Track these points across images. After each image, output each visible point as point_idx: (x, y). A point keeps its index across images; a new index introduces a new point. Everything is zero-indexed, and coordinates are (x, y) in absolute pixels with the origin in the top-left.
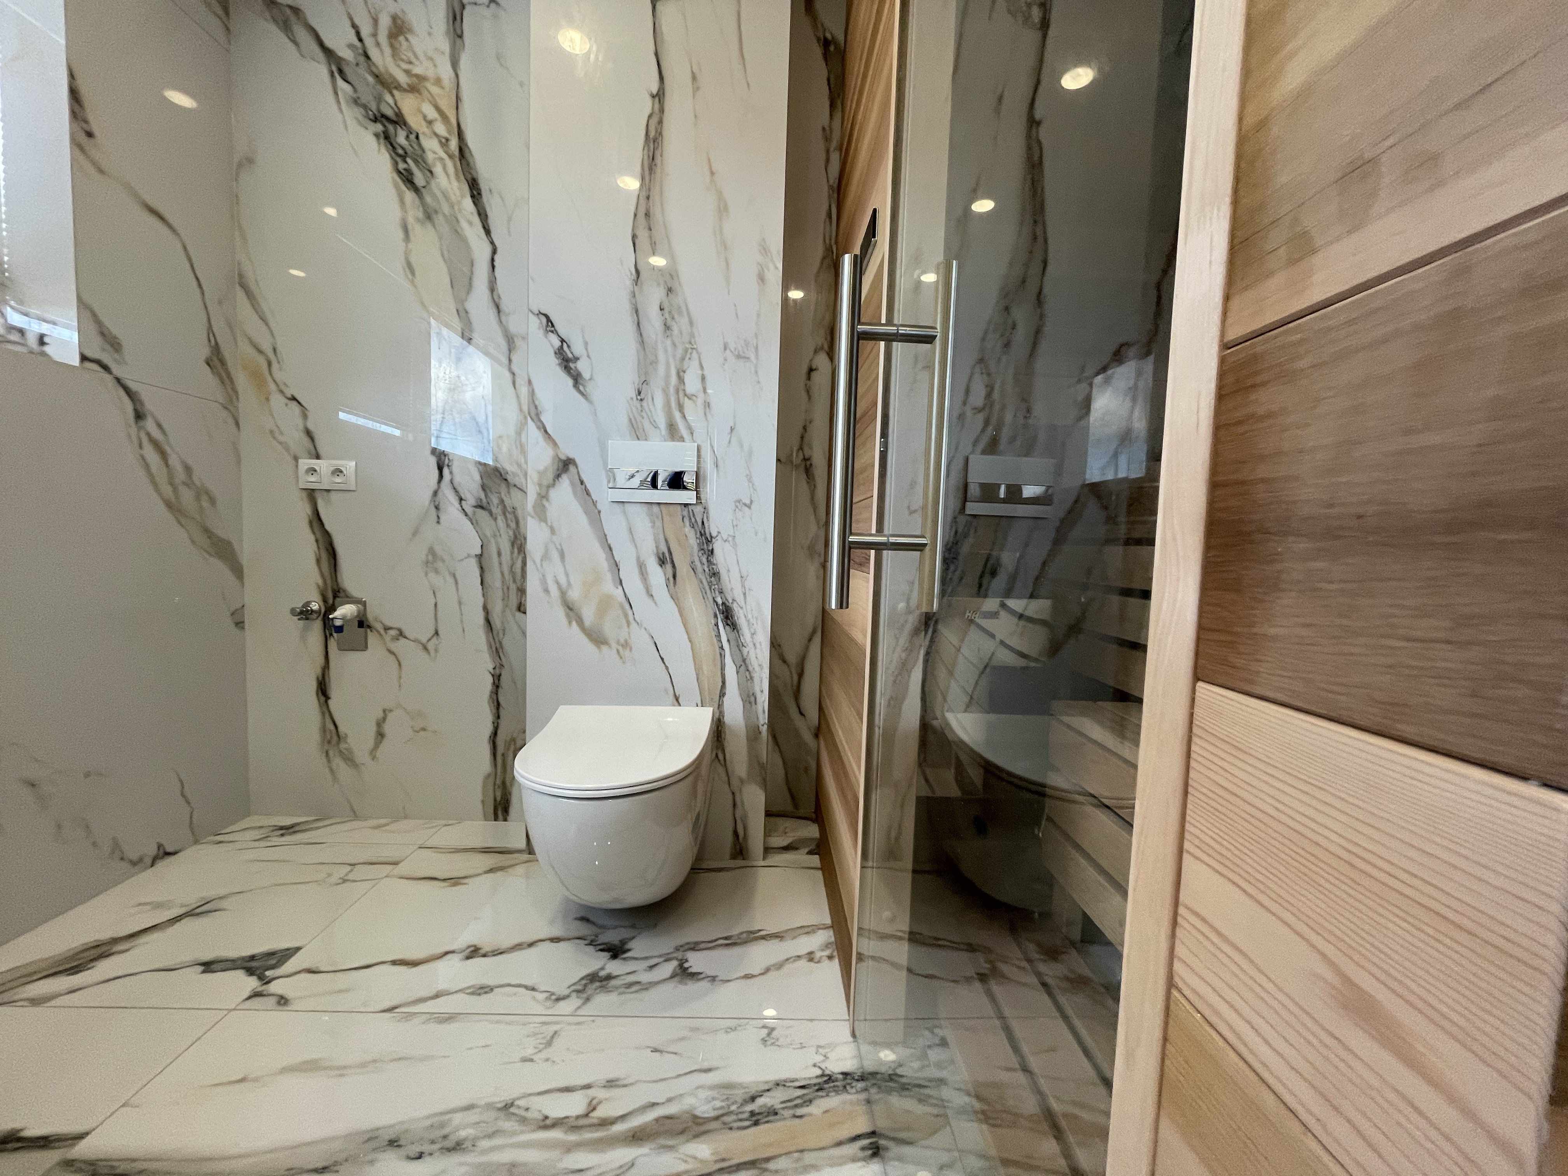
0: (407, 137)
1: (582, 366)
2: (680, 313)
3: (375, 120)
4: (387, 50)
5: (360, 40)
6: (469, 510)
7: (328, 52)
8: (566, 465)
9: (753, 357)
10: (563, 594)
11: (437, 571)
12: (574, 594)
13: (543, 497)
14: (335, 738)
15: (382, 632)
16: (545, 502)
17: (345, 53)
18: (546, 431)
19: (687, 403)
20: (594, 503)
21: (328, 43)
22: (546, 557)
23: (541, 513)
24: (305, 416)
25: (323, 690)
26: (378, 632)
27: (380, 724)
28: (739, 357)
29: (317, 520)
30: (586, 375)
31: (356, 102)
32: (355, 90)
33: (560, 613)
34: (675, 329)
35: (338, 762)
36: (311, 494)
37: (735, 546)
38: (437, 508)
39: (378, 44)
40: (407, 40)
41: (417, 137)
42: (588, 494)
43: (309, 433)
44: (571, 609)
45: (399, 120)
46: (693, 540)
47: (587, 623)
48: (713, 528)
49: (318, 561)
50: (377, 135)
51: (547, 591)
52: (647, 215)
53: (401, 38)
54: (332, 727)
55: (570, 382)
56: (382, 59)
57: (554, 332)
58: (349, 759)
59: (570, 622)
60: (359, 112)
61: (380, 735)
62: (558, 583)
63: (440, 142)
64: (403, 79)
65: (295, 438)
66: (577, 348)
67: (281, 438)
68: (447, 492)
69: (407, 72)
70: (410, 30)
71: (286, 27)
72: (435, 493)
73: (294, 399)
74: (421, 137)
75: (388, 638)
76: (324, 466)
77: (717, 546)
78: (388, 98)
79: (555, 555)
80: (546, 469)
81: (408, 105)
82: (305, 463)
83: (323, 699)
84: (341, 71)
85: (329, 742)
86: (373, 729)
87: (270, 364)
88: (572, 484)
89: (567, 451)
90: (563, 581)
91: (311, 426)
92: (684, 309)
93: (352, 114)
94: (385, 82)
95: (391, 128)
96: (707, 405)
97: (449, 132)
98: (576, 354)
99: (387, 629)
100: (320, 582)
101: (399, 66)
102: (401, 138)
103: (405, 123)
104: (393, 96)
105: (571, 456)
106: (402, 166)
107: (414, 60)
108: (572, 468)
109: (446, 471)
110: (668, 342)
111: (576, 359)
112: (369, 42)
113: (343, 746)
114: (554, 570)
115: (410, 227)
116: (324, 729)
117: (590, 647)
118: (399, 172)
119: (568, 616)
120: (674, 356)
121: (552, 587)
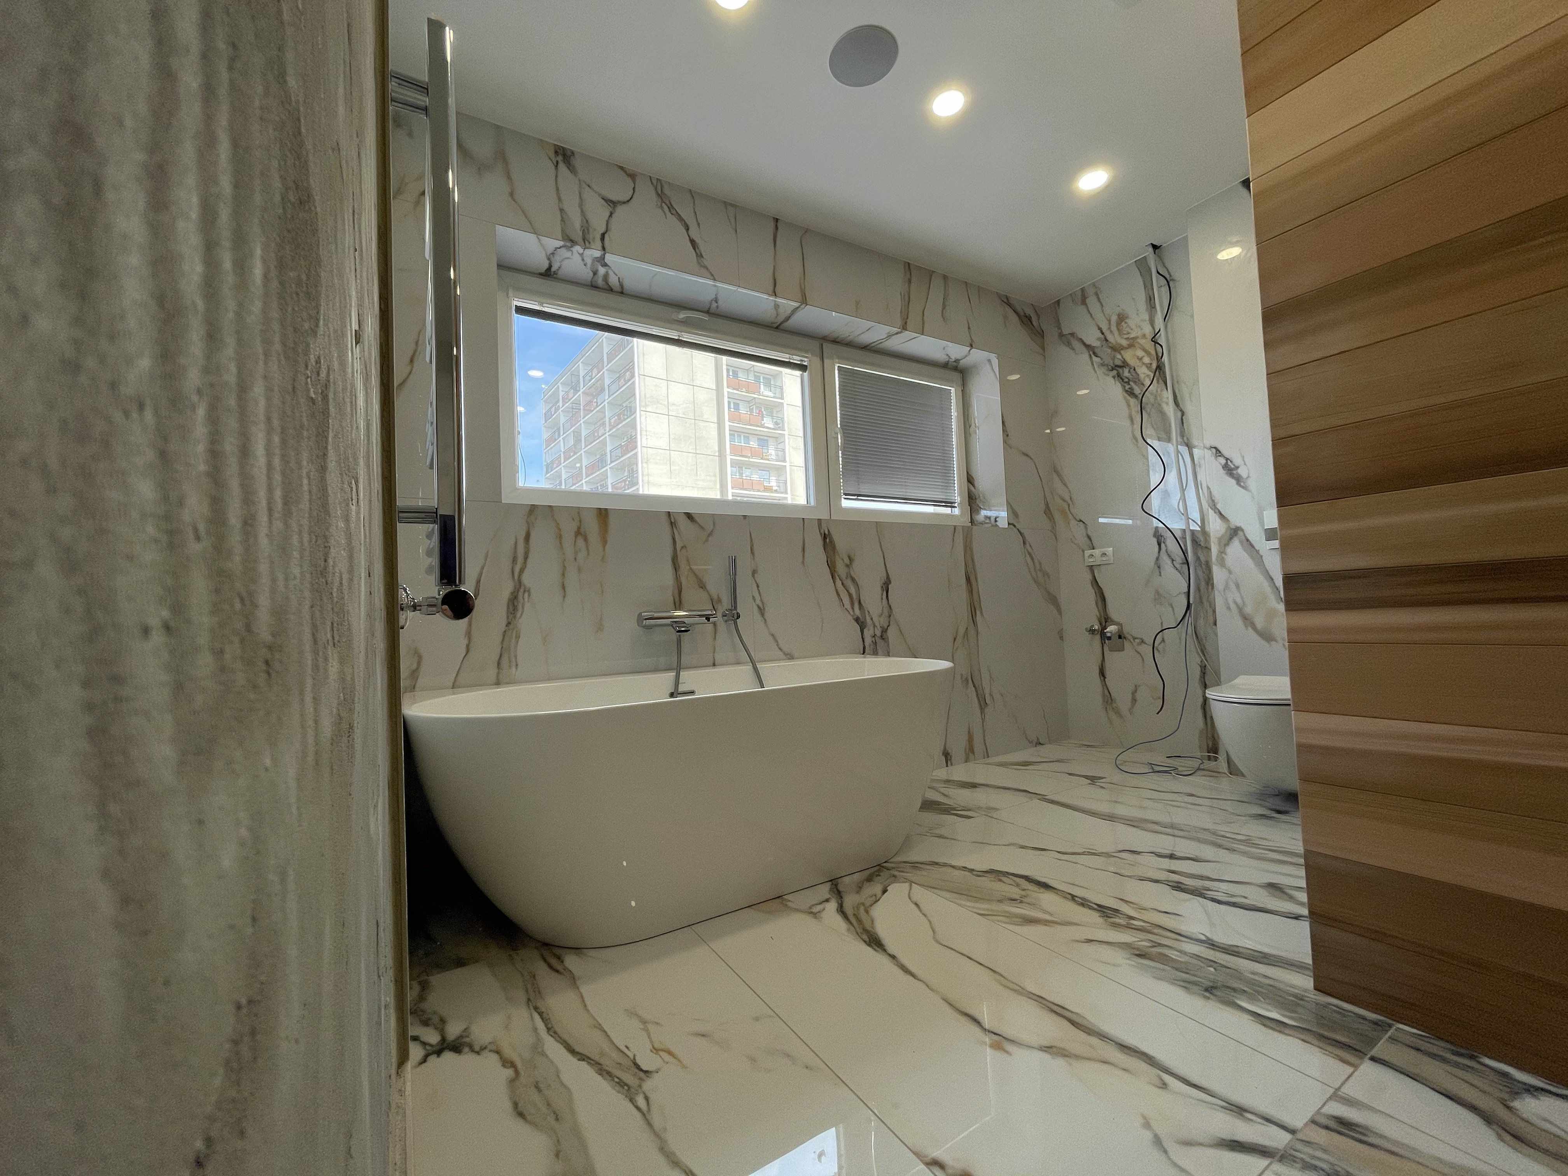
0: (1129, 372)
1: (1242, 472)
3: (1113, 369)
4: (1116, 333)
5: (1103, 334)
6: (1178, 566)
7: (1087, 346)
8: (1235, 532)
10: (1241, 610)
11: (1161, 604)
12: (1248, 610)
13: (1222, 552)
14: (1110, 701)
15: (1132, 640)
16: (1223, 555)
17: (1096, 343)
18: (1221, 514)
20: (1257, 552)
21: (1088, 343)
22: (1227, 587)
23: (1222, 563)
24: (1086, 528)
25: (1102, 673)
26: (1129, 640)
27: (1134, 692)
29: (1095, 582)
30: (1244, 475)
31: (1103, 365)
32: (1102, 359)
33: (1240, 623)
35: (1112, 714)
36: (1091, 568)
38: (1159, 567)
39: (1111, 332)
40: (1126, 323)
41: (1134, 370)
42: (1252, 546)
43: (1089, 538)
44: (1246, 619)
45: (1125, 364)
47: (1259, 627)
49: (1097, 603)
50: (1114, 377)
51: (1229, 608)
53: (1123, 323)
54: (1108, 694)
55: (1233, 482)
56: (1114, 338)
57: (1222, 455)
58: (1118, 713)
59: (1247, 628)
60: (1104, 369)
61: (1134, 700)
62: (1236, 603)
63: (1147, 367)
64: (1124, 343)
65: (1082, 540)
66: (1237, 461)
67: (1076, 542)
68: (1164, 557)
69: (1127, 339)
70: (1127, 317)
71: (1069, 344)
72: (1157, 559)
73: (1081, 521)
74: (1136, 368)
75: (1135, 644)
76: (1097, 552)
78: (1119, 356)
79: (1232, 586)
80: (1223, 536)
81: (1129, 356)
82: (1088, 552)
83: (1102, 678)
84: (1094, 353)
85: (1107, 702)
86: (1130, 696)
87: (1069, 505)
88: (1241, 542)
89: (1235, 521)
90: (1239, 600)
91: (1090, 533)
93: (1100, 371)
94: (1117, 349)
95: (1120, 370)
97: (1151, 360)
98: (1237, 465)
99: (1135, 638)
100: (1098, 614)
101: (1122, 338)
102: (1126, 373)
103: (1128, 365)
104: (1121, 354)
105: (1238, 525)
106: (1127, 387)
107: (1130, 331)
108: (1240, 533)
109: (1163, 545)
111: (1237, 467)
112: (1108, 334)
113: (1114, 705)
114: (1233, 595)
115: (1134, 417)
116: (1104, 695)
117: (1264, 643)
118: (1126, 391)
119: (1245, 624)
121: (1233, 606)
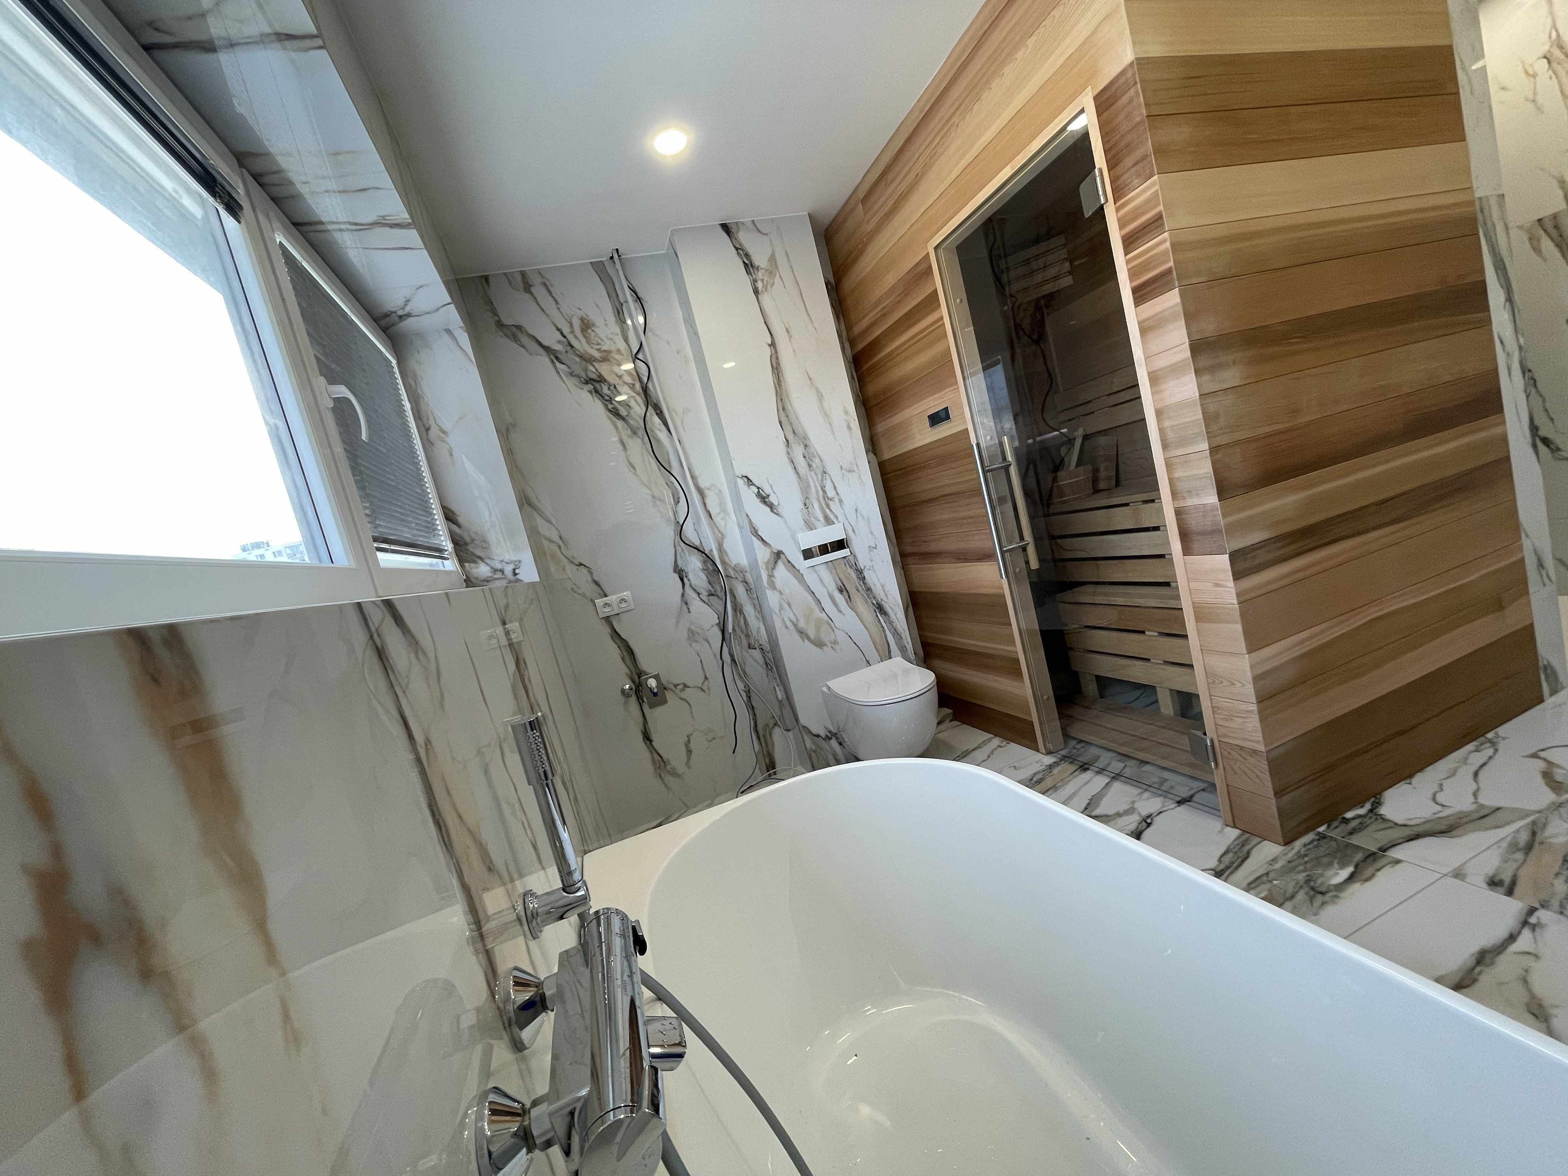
0: (609, 389)
1: (773, 499)
2: (814, 457)
3: (587, 383)
4: (583, 340)
5: (564, 337)
6: (705, 599)
7: (547, 349)
8: (778, 554)
9: (856, 470)
10: (795, 626)
11: (696, 642)
12: (802, 624)
13: (771, 576)
14: (662, 764)
15: (674, 689)
16: (773, 579)
17: (558, 347)
18: (763, 540)
19: (831, 503)
20: (798, 571)
21: (545, 343)
22: (781, 608)
23: (772, 586)
24: (591, 573)
25: (647, 737)
26: (671, 689)
27: (687, 744)
28: (849, 471)
29: (615, 635)
30: (776, 503)
31: (572, 374)
32: (569, 368)
33: (796, 636)
34: (814, 465)
35: (669, 779)
36: (608, 620)
37: (874, 571)
38: (686, 604)
39: (576, 337)
40: (593, 331)
41: (615, 387)
42: (794, 567)
43: (596, 583)
44: (802, 633)
45: (601, 380)
46: (853, 575)
47: (812, 636)
48: (862, 564)
49: (623, 659)
50: (590, 392)
51: (787, 627)
52: (784, 409)
53: (589, 331)
54: (659, 758)
55: (768, 509)
56: (581, 345)
57: (753, 484)
58: (675, 774)
59: (803, 641)
60: (575, 381)
61: (689, 752)
62: (791, 621)
63: (630, 387)
64: (597, 355)
65: (588, 588)
66: (767, 490)
67: (579, 591)
68: (689, 591)
69: (598, 350)
70: (593, 325)
71: (515, 339)
72: (683, 595)
73: (581, 564)
74: (617, 386)
75: (677, 691)
76: (613, 599)
77: (866, 574)
78: (591, 368)
79: (786, 606)
80: (769, 561)
81: (604, 369)
82: (599, 602)
83: (648, 742)
84: (557, 358)
85: (659, 768)
86: (683, 750)
87: (560, 547)
88: (784, 564)
89: (777, 547)
90: (794, 619)
91: (596, 579)
92: (815, 454)
93: (571, 383)
94: (587, 359)
95: (597, 385)
96: (841, 501)
97: (634, 381)
98: (767, 493)
99: (676, 686)
100: (627, 671)
101: (592, 348)
102: (605, 390)
103: (605, 381)
104: (594, 366)
105: (780, 549)
106: (610, 406)
107: (600, 342)
108: (782, 556)
109: (685, 580)
110: (813, 473)
111: (769, 496)
112: (571, 338)
113: (668, 767)
114: (788, 614)
115: (625, 441)
116: (654, 761)
117: (818, 649)
118: (610, 411)
119: (802, 637)
120: (818, 481)
121: (789, 624)
